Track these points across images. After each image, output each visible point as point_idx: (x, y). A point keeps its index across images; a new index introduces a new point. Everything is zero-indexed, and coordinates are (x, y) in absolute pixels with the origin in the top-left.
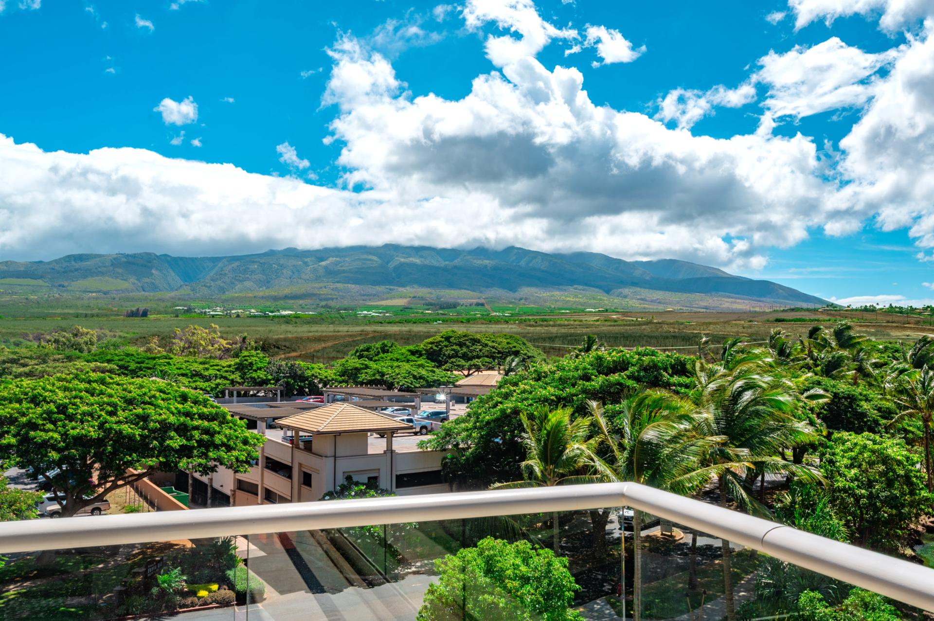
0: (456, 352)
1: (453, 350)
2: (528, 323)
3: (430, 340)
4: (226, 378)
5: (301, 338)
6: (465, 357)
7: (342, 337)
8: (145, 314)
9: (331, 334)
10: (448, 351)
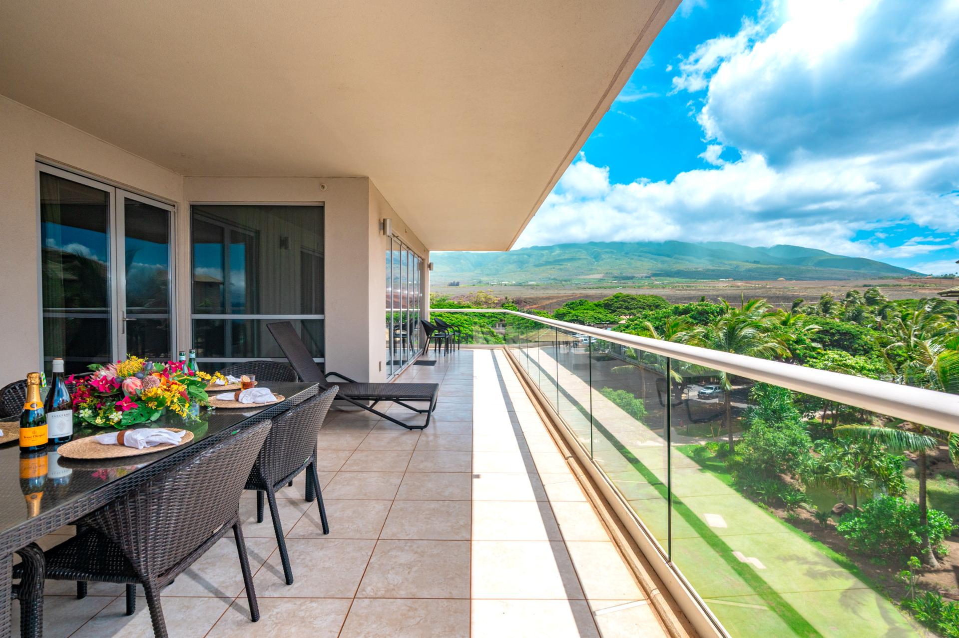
0: (622, 305)
1: (620, 304)
2: (678, 288)
3: (607, 298)
4: (496, 317)
5: (539, 298)
6: (627, 308)
7: (562, 297)
8: (458, 284)
9: (556, 295)
10: (617, 305)
